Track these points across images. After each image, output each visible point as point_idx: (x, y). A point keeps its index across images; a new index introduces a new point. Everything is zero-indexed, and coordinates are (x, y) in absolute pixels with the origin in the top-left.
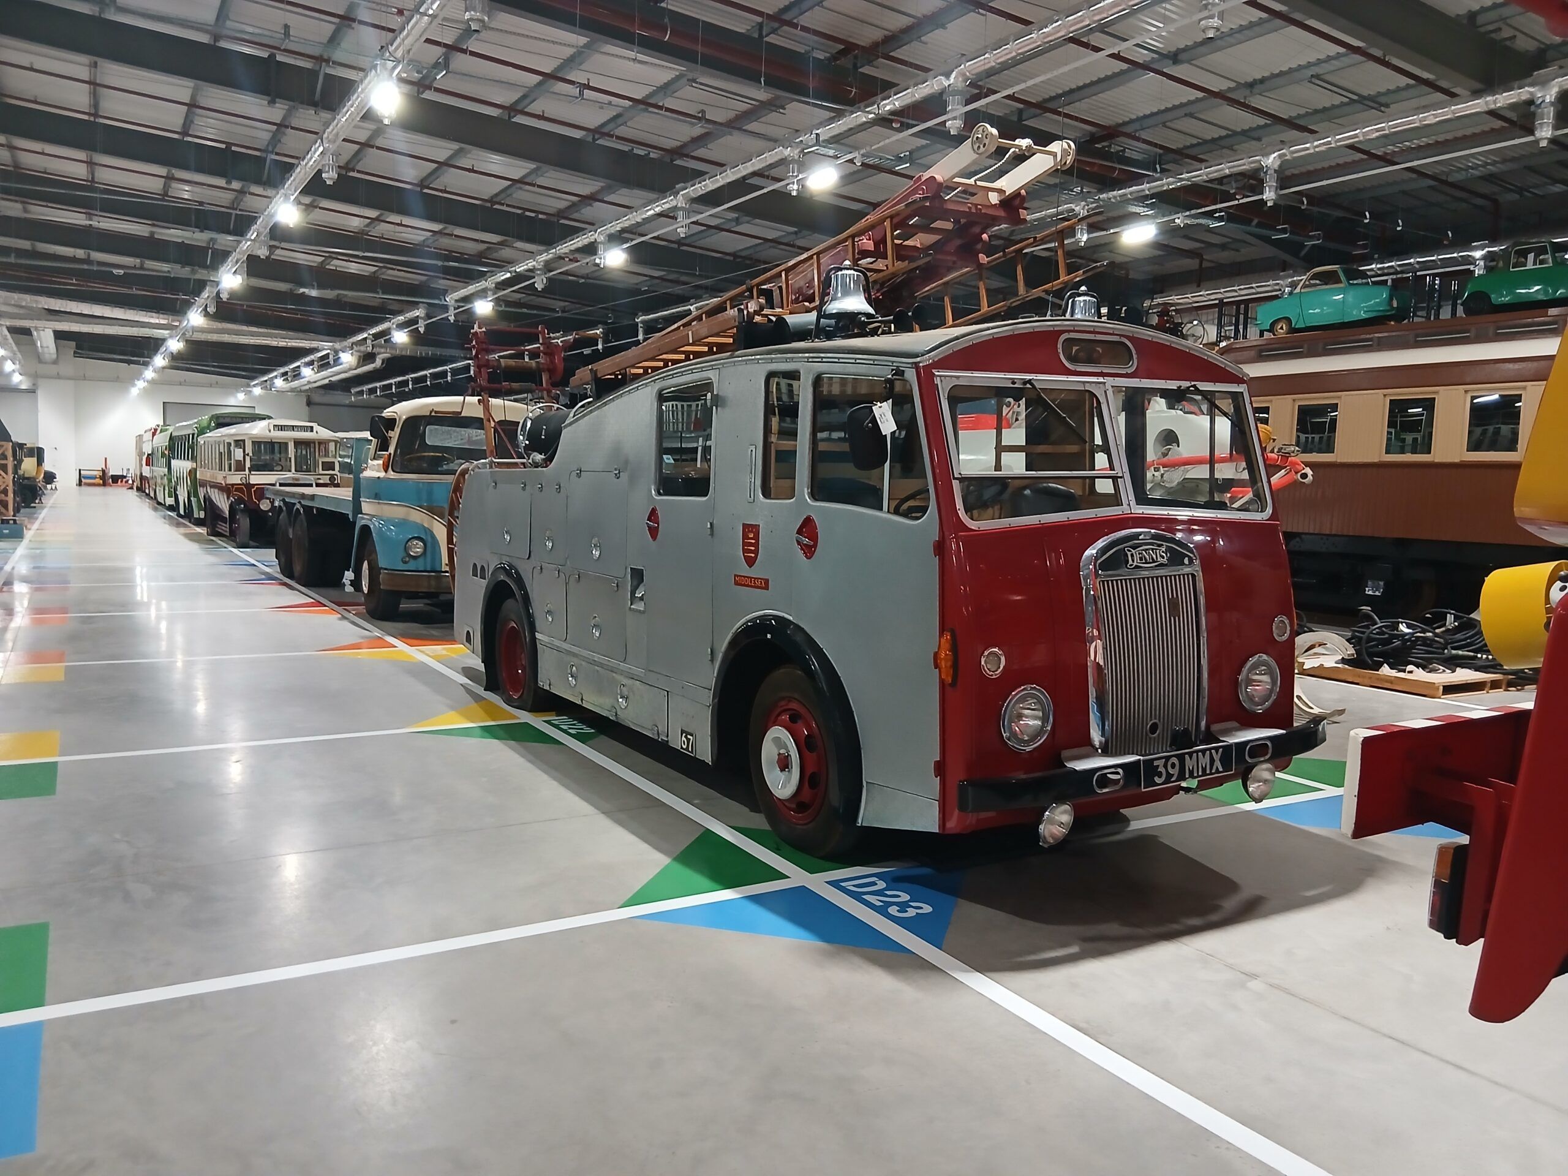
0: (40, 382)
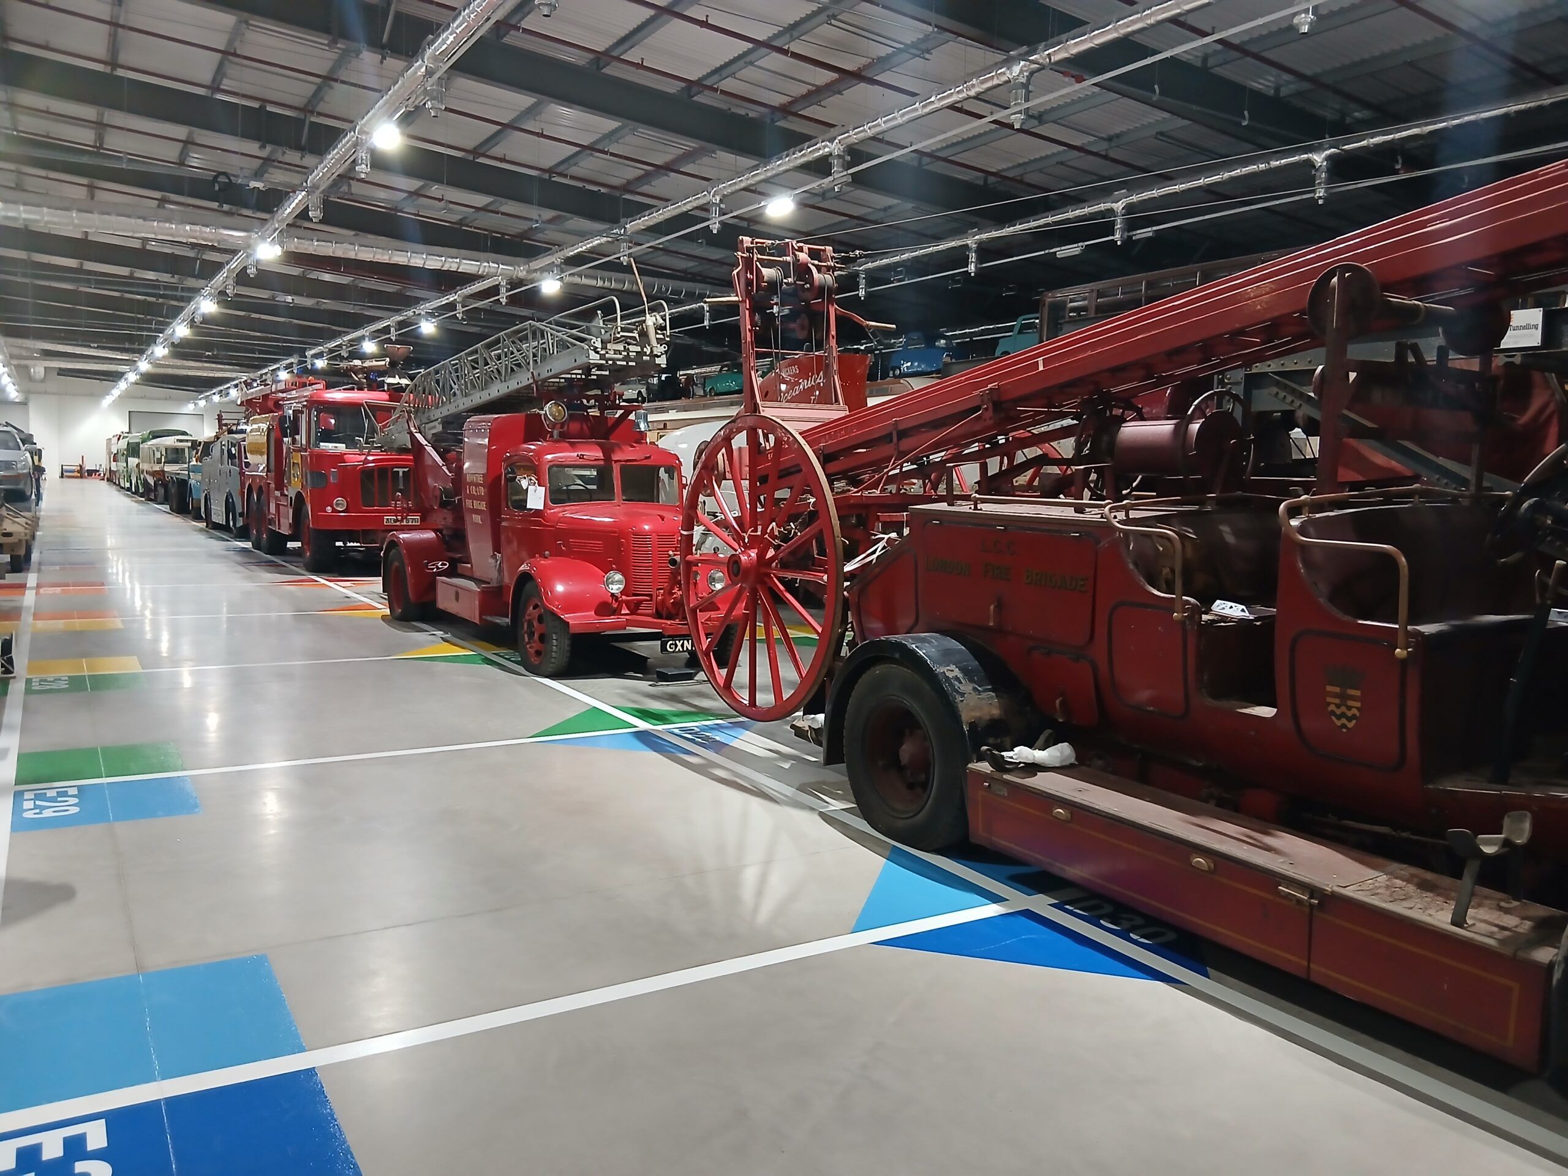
0: (32, 397)
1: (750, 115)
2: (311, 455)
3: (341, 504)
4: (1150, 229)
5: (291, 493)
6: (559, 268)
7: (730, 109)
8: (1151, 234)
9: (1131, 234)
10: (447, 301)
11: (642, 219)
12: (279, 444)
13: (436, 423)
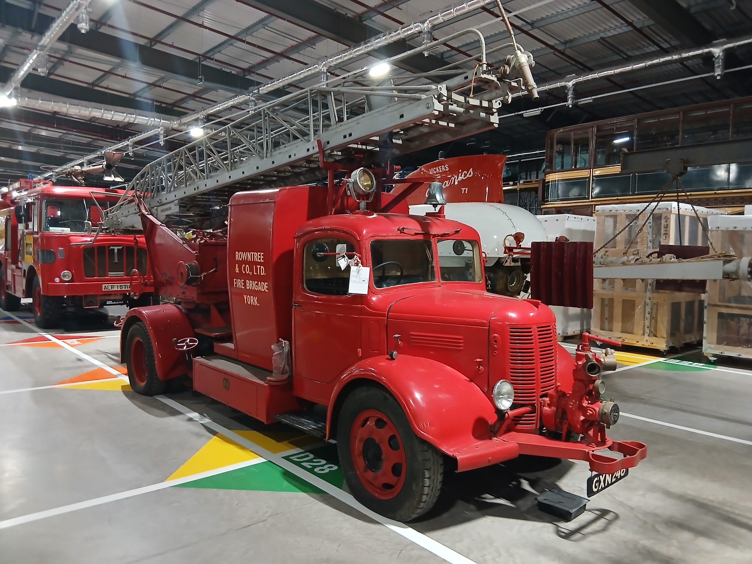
1: (348, 15)
2: (42, 237)
3: (66, 274)
4: (590, 98)
5: (25, 266)
6: (202, 121)
7: (336, 10)
8: (591, 101)
9: (577, 101)
10: (122, 146)
11: (266, 86)
12: (15, 229)
13: (172, 205)
